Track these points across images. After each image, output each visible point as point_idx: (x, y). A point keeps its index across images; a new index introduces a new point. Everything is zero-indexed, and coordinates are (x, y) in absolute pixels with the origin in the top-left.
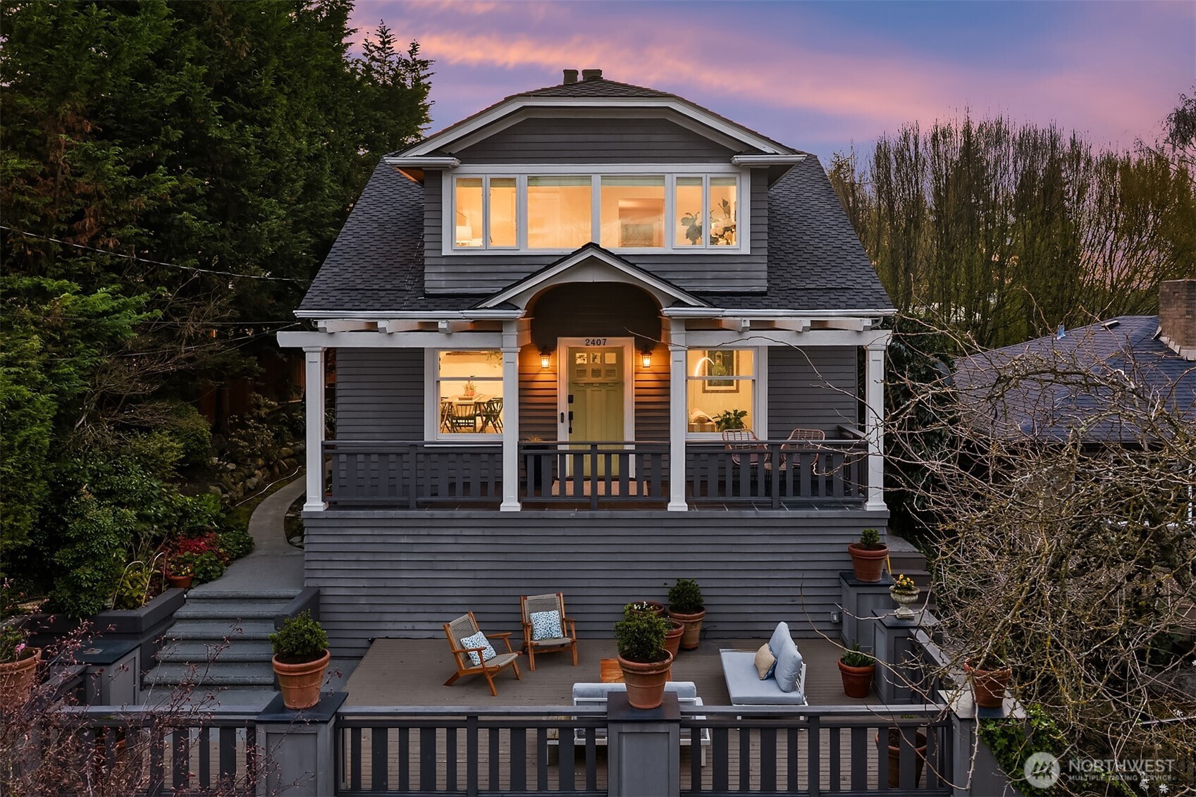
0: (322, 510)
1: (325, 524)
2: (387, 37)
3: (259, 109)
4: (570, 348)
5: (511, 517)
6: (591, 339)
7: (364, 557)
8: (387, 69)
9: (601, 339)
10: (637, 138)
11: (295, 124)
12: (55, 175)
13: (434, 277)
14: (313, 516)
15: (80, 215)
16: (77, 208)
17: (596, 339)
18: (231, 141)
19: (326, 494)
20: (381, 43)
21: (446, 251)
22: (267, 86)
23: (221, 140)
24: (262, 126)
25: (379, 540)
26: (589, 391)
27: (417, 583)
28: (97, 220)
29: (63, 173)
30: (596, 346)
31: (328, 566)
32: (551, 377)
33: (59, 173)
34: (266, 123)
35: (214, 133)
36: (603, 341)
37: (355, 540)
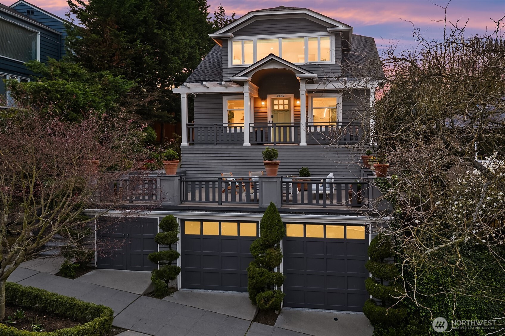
0: (186, 145)
1: (187, 150)
2: (222, 10)
3: (171, 25)
4: (272, 99)
5: (247, 148)
6: (279, 95)
7: (200, 161)
8: (222, 21)
9: (282, 95)
10: (294, 25)
11: (184, 33)
12: (106, 42)
13: (226, 75)
14: (184, 147)
15: (114, 55)
16: (112, 52)
17: (281, 95)
18: (161, 34)
19: (188, 140)
20: (220, 12)
21: (230, 66)
22: (174, 17)
23: (158, 34)
24: (172, 31)
25: (205, 155)
26: (278, 113)
27: (216, 169)
28: (119, 57)
29: (108, 42)
30: (281, 98)
31: (189, 163)
32: (265, 109)
33: (107, 42)
34: (173, 30)
35: (155, 31)
36: (283, 96)
37: (197, 155)
